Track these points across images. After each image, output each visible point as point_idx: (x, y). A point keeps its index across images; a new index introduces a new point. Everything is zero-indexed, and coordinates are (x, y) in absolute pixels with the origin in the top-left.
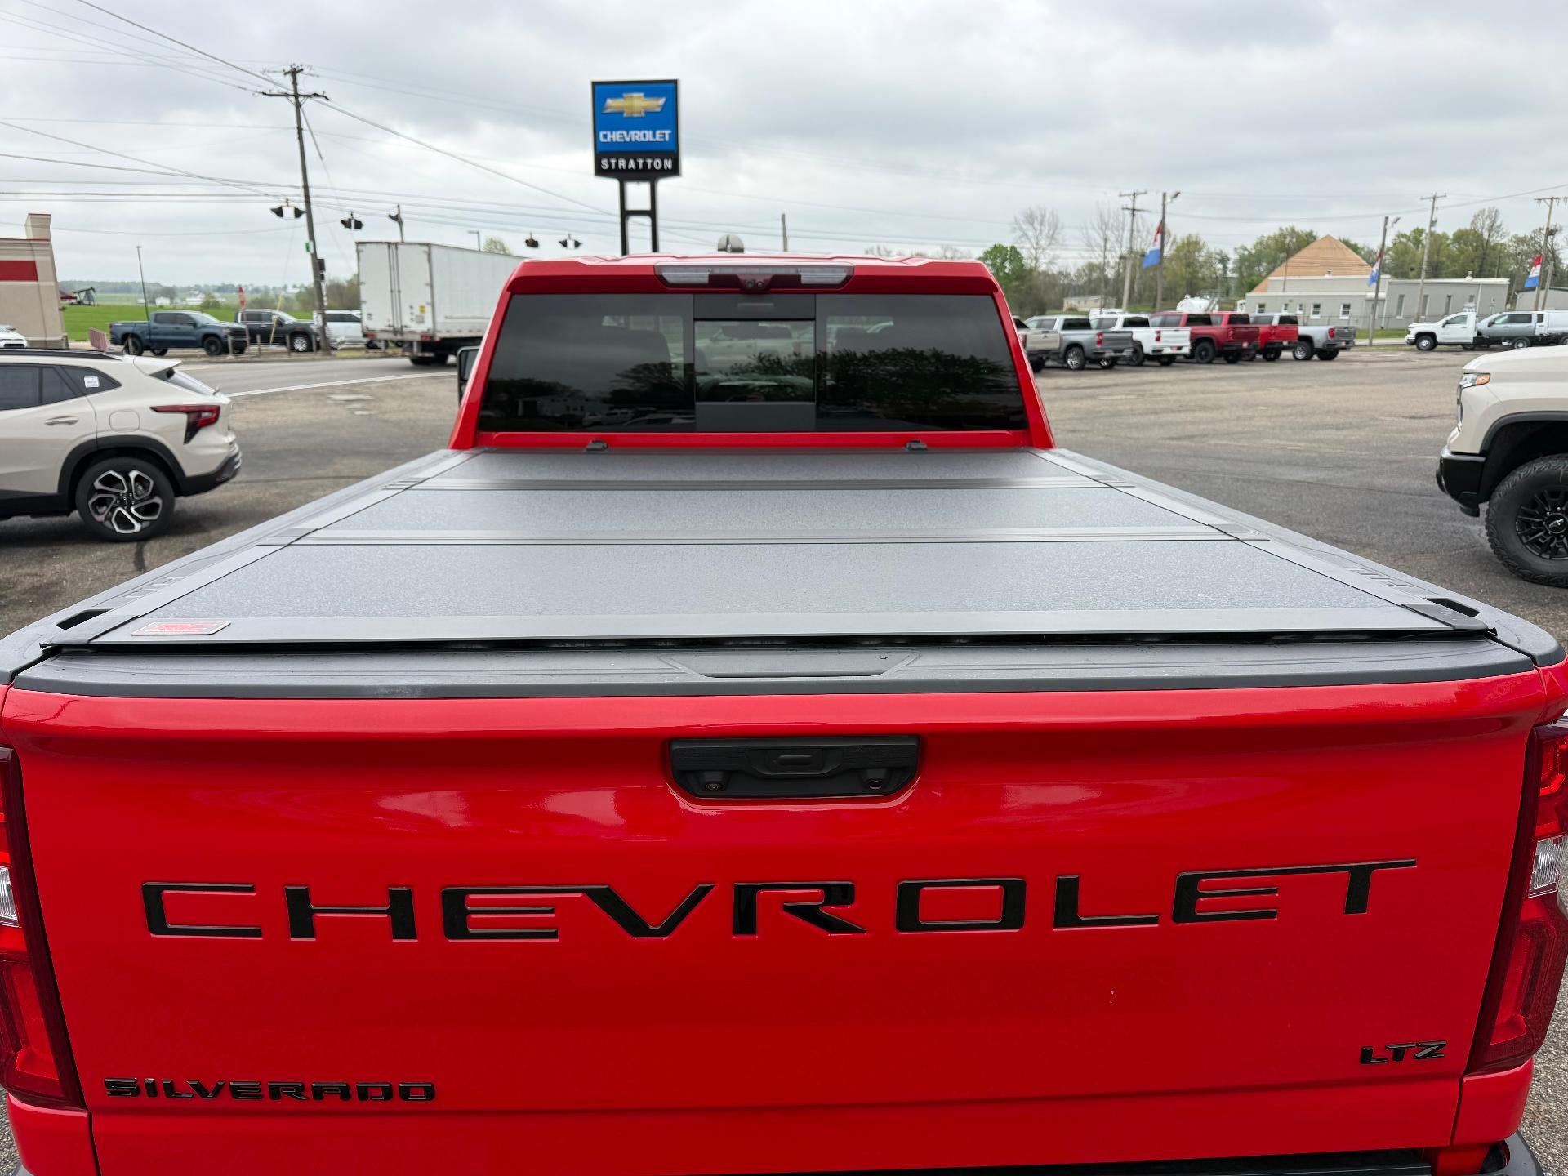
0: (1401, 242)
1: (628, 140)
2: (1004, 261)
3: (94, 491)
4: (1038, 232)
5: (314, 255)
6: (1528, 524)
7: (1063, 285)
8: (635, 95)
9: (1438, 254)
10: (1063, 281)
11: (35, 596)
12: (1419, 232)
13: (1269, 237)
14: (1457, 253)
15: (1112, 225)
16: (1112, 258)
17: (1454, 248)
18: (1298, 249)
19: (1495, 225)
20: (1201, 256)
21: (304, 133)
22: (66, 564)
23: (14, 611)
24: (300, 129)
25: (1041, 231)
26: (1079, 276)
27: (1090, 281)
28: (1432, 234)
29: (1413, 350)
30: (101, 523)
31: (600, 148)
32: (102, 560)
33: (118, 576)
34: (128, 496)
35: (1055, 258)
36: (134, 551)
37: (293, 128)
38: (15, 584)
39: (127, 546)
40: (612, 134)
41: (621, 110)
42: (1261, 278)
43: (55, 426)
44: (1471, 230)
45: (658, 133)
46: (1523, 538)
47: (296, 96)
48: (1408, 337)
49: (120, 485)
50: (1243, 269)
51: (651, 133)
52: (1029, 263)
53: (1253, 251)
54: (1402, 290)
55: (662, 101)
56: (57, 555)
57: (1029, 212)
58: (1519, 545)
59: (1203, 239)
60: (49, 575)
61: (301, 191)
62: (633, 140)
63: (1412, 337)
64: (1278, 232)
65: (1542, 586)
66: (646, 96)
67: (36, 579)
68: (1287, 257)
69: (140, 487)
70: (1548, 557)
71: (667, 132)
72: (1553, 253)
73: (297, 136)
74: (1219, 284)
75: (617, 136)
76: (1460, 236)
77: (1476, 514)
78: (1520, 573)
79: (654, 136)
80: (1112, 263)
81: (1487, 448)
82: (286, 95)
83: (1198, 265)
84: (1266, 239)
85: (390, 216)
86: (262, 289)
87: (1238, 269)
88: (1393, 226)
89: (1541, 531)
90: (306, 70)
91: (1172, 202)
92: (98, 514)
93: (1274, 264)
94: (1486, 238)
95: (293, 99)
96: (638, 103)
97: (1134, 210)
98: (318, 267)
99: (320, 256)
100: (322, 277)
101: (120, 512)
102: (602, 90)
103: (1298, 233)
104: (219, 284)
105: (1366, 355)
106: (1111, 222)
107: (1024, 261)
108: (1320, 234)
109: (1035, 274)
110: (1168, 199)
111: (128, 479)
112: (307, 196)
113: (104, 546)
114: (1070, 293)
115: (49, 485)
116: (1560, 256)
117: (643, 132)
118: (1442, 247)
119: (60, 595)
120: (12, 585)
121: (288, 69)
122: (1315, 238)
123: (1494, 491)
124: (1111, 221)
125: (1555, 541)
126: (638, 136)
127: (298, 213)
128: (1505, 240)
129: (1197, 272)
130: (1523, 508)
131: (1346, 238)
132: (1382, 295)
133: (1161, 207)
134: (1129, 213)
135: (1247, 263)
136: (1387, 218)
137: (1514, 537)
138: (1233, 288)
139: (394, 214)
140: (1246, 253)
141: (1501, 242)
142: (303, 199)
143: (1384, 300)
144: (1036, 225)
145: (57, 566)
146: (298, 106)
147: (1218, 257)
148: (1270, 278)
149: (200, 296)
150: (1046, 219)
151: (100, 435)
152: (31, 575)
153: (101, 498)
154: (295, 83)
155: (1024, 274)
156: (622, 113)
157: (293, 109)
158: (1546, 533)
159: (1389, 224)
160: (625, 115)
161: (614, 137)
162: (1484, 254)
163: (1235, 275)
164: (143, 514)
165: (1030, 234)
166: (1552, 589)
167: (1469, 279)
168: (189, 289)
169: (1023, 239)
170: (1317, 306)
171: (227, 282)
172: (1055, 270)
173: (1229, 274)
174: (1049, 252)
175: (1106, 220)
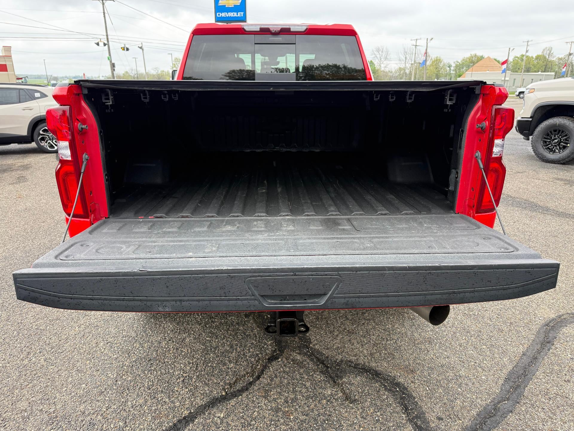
0: (516, 60)
1: (227, 16)
3: (40, 134)
4: (381, 55)
5: (111, 61)
6: (546, 142)
7: (390, 76)
9: (529, 63)
10: (390, 74)
11: (22, 168)
12: (523, 56)
14: (537, 64)
15: (409, 53)
16: (409, 66)
17: (535, 62)
18: (478, 62)
19: (551, 53)
20: (441, 65)
21: (106, 14)
22: (32, 159)
23: (16, 172)
24: (104, 13)
26: (396, 73)
27: (400, 74)
28: (527, 57)
29: (518, 98)
30: (43, 146)
31: (217, 19)
32: (44, 158)
33: (51, 163)
34: (52, 137)
35: (387, 65)
36: (55, 155)
37: (102, 13)
38: (15, 165)
39: (53, 154)
41: (224, 4)
42: (463, 73)
43: (25, 110)
44: (542, 55)
45: (239, 13)
46: (544, 147)
47: (103, 0)
48: (516, 93)
50: (457, 70)
51: (236, 13)
52: (377, 67)
53: (461, 63)
54: (515, 77)
55: (240, 1)
56: (28, 157)
57: (377, 48)
58: (542, 149)
59: (442, 58)
60: (26, 162)
61: (105, 37)
62: (229, 16)
63: (517, 93)
64: (470, 56)
65: (550, 164)
67: (22, 163)
68: (474, 65)
70: (552, 153)
71: (242, 13)
73: (103, 16)
74: (448, 76)
75: (223, 15)
76: (538, 57)
77: (528, 139)
78: (542, 159)
79: (237, 15)
80: (408, 68)
81: (532, 115)
83: (440, 68)
84: (466, 58)
85: (139, 47)
86: (91, 77)
87: (455, 70)
89: (550, 144)
91: (430, 42)
92: (42, 143)
93: (468, 67)
94: (547, 58)
95: (101, 1)
96: (231, 2)
97: (416, 46)
98: (112, 66)
99: (113, 62)
100: (114, 70)
101: (49, 142)
103: (477, 56)
104: (74, 75)
106: (408, 51)
107: (375, 66)
108: (486, 56)
109: (379, 71)
110: (429, 40)
112: (108, 39)
113: (44, 154)
114: (392, 79)
115: (24, 132)
117: (233, 13)
118: (531, 61)
119: (31, 168)
122: (484, 58)
123: (535, 130)
125: (555, 147)
126: (231, 14)
127: (105, 45)
128: (554, 59)
129: (440, 71)
130: (544, 136)
131: (495, 58)
132: (507, 79)
133: (426, 44)
134: (414, 47)
135: (458, 68)
136: (510, 48)
137: (541, 147)
138: (453, 77)
139: (140, 46)
140: (458, 64)
141: (553, 60)
142: (106, 39)
143: (508, 81)
144: (380, 53)
145: (29, 160)
146: (103, 4)
147: (448, 65)
148: (466, 72)
149: (67, 80)
150: (384, 50)
151: (41, 114)
152: (20, 162)
153: (43, 137)
155: (376, 71)
158: (552, 145)
159: (511, 51)
160: (226, 6)
161: (222, 15)
162: (546, 64)
163: (454, 72)
165: (378, 56)
166: (553, 164)
167: (540, 73)
168: (63, 77)
169: (376, 58)
172: (387, 70)
173: (452, 72)
174: (385, 62)
175: (406, 51)
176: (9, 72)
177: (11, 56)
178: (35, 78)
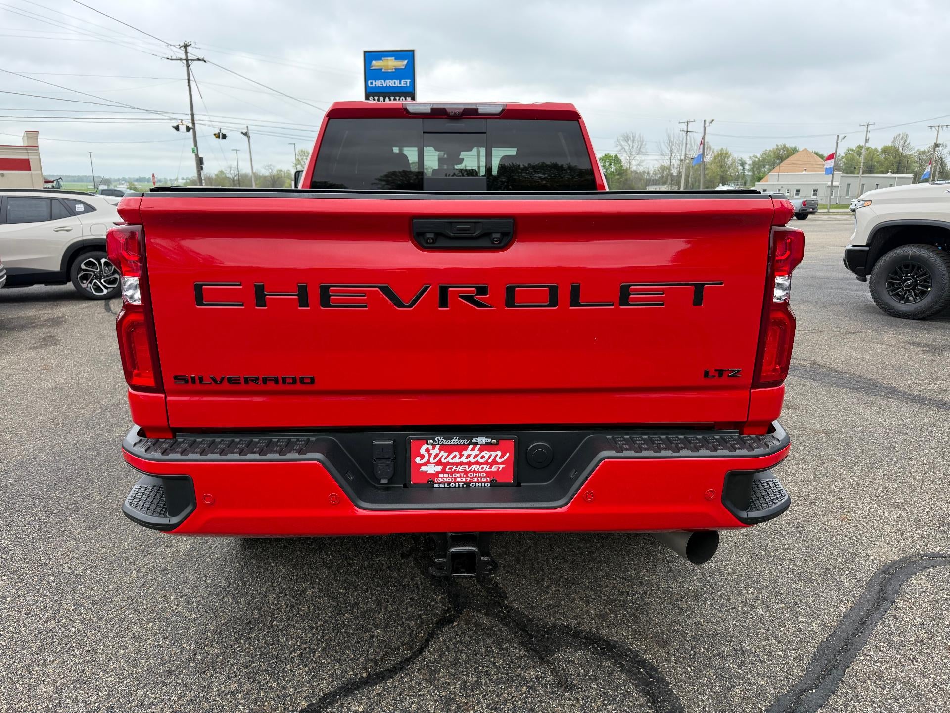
0: (849, 153)
1: (385, 85)
2: (610, 164)
3: (81, 270)
4: (631, 146)
5: (197, 155)
6: (893, 284)
7: (646, 179)
8: (389, 58)
9: (872, 159)
10: (646, 176)
11: (51, 323)
12: (860, 147)
13: (770, 151)
14: (884, 160)
15: (676, 143)
16: (676, 163)
17: (882, 157)
18: (788, 157)
19: (907, 143)
20: (729, 162)
21: (191, 82)
22: (66, 309)
23: (41, 328)
24: (189, 80)
25: (633, 146)
26: (655, 175)
27: (662, 177)
28: (868, 149)
30: (84, 288)
31: (368, 90)
32: (87, 308)
33: (96, 314)
34: (100, 273)
35: (642, 161)
36: (104, 303)
37: (185, 79)
39: (100, 302)
40: (375, 82)
41: (380, 67)
42: (765, 174)
43: (59, 232)
44: (892, 146)
45: (402, 81)
46: (890, 292)
47: (187, 60)
49: (95, 267)
50: (755, 170)
51: (398, 81)
52: (625, 165)
53: (761, 159)
54: (849, 181)
55: (405, 62)
56: (60, 305)
57: (626, 135)
58: (888, 296)
59: (730, 150)
60: (57, 314)
61: (190, 117)
62: (388, 85)
64: (775, 147)
65: (900, 319)
66: (396, 59)
67: (50, 315)
68: (781, 162)
69: (107, 269)
70: (904, 302)
71: (408, 81)
72: (941, 160)
73: (187, 84)
74: (740, 178)
75: (378, 83)
76: (885, 150)
77: (865, 280)
78: (889, 312)
79: (400, 83)
80: (676, 166)
81: (870, 242)
82: (181, 60)
83: (727, 167)
84: (768, 152)
85: (242, 133)
86: (163, 180)
87: (752, 170)
88: (842, 141)
89: (899, 288)
90: (193, 45)
91: (709, 126)
92: (83, 283)
93: (773, 165)
94: (901, 151)
95: (185, 62)
96: (390, 64)
97: (687, 131)
98: (199, 163)
99: (200, 156)
100: (202, 168)
101: (95, 282)
102: (370, 56)
103: (787, 148)
104: (137, 177)
105: (825, 217)
107: (623, 164)
108: (801, 148)
109: (629, 172)
110: (707, 124)
111: (100, 264)
112: (193, 120)
113: (86, 301)
114: (650, 184)
115: (55, 266)
116: (945, 162)
117: (394, 81)
118: (874, 157)
119: (65, 322)
120: (37, 318)
121: (182, 44)
122: (797, 151)
123: (874, 267)
124: (675, 140)
125: (908, 293)
126: (391, 83)
127: (188, 129)
128: (912, 153)
129: (727, 171)
130: (890, 275)
131: (816, 151)
132: (835, 184)
133: (703, 129)
134: (684, 133)
135: (757, 166)
136: (838, 136)
137: (885, 292)
138: (749, 181)
139: (245, 131)
140: (757, 160)
141: (910, 154)
142: (191, 121)
143: (837, 187)
144: (630, 142)
145: (61, 310)
146: (188, 66)
147: (740, 162)
148: (770, 173)
149: (125, 184)
150: (636, 139)
151: (85, 238)
152: (48, 314)
153: (85, 274)
154: (186, 53)
155: (622, 172)
156: (381, 69)
157: (185, 68)
158: (903, 289)
159: (840, 139)
160: (383, 70)
161: (376, 83)
162: (900, 160)
163: (750, 174)
164: (108, 284)
165: (627, 148)
166: (906, 320)
167: (889, 174)
168: (119, 180)
169: (622, 150)
170: (798, 190)
171: (142, 176)
172: (641, 169)
173: (746, 173)
174: (638, 158)
175: (672, 139)
176: (32, 172)
177: (37, 146)
178: (74, 181)
